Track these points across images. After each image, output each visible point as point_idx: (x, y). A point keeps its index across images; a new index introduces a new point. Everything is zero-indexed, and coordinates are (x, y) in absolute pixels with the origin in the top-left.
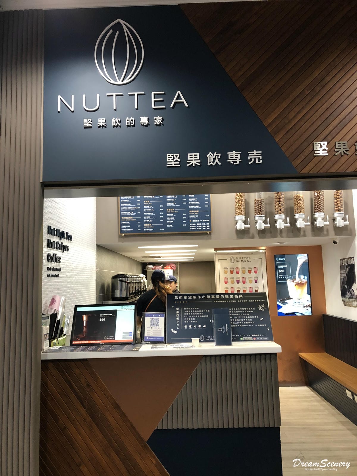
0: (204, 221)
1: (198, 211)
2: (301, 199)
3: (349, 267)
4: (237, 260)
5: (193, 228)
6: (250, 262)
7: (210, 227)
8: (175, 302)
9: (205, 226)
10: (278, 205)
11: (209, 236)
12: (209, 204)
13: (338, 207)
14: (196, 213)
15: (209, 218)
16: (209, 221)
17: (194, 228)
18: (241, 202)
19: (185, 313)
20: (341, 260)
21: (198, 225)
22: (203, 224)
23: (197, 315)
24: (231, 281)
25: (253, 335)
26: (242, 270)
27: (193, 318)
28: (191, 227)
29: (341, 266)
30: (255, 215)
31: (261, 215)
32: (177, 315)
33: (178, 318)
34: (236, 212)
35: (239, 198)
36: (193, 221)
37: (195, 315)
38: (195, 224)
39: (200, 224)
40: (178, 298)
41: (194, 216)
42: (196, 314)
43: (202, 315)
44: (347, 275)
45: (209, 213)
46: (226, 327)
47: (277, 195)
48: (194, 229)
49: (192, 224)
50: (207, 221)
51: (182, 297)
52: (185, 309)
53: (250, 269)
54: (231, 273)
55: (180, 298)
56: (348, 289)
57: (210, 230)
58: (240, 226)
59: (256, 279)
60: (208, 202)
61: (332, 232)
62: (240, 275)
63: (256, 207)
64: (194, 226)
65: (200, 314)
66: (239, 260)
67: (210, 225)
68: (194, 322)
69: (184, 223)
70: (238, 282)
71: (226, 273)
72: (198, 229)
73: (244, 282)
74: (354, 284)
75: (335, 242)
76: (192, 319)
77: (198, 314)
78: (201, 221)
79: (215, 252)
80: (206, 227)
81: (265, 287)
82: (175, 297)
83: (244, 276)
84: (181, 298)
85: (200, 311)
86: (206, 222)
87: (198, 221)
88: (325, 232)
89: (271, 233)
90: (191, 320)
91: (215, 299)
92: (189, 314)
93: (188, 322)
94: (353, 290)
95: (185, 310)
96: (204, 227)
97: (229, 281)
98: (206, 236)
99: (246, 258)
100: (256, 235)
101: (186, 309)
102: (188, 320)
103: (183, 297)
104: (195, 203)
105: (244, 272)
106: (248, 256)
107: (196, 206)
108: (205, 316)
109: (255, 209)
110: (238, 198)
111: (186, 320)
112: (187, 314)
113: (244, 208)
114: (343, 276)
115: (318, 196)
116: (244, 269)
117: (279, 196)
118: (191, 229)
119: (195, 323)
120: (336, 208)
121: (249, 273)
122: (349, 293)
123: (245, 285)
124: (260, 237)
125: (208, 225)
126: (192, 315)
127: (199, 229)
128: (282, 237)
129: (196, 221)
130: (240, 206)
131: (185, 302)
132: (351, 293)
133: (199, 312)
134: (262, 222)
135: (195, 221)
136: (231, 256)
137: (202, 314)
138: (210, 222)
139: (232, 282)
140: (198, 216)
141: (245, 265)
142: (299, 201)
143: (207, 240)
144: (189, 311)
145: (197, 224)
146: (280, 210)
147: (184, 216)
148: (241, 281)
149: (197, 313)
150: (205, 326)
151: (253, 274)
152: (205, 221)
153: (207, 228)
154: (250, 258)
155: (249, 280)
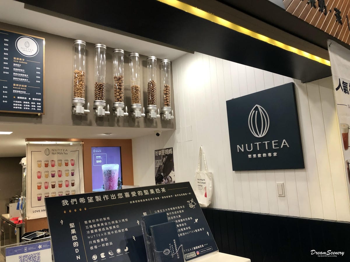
0: (34, 99)
1: (26, 86)
2: (139, 90)
3: (167, 156)
4: (53, 152)
5: (18, 106)
6: (67, 154)
7: (42, 108)
8: (65, 212)
9: (34, 106)
10: (119, 92)
11: (39, 119)
12: (41, 80)
13: (167, 102)
14: (23, 87)
15: (41, 97)
16: (40, 100)
17: (20, 106)
18: (81, 82)
19: (88, 230)
20: (155, 151)
21: (26, 104)
22: (32, 103)
23: (110, 231)
24: (45, 175)
25: (195, 248)
26: (58, 163)
27: (103, 237)
28: (14, 105)
29: (156, 157)
30: (96, 99)
31: (103, 100)
32: (73, 237)
33: (76, 244)
34: (75, 93)
35: (80, 78)
36: (18, 98)
37: (107, 231)
38: (20, 102)
39: (29, 103)
40: (69, 202)
41: (20, 91)
42: (107, 229)
43: (117, 229)
44: (163, 164)
45: (41, 91)
46: (174, 246)
47: (118, 82)
48: (18, 108)
49: (16, 102)
50: (38, 99)
51: (75, 200)
52: (86, 222)
53: (67, 162)
54: (45, 167)
55: (73, 203)
56: (165, 177)
57: (42, 111)
58: (79, 109)
59: (73, 172)
60: (40, 77)
61: (159, 124)
62: (56, 169)
63: (96, 91)
64: (19, 105)
65: (114, 227)
66: (55, 152)
67: (42, 105)
68: (107, 244)
69: (5, 99)
70: (53, 176)
71: (40, 166)
72: (24, 108)
73: (60, 176)
74: (172, 171)
75: (158, 135)
76: (102, 240)
77: (111, 228)
78: (30, 99)
79: (27, 143)
80: (36, 108)
81: (81, 179)
82: (63, 201)
83: (60, 168)
84: (75, 202)
85: (113, 222)
86: (36, 102)
87: (26, 98)
88: (155, 124)
89: (108, 121)
90: (101, 243)
91: (131, 198)
92: (96, 231)
93: (96, 247)
94: (171, 177)
95: (86, 225)
96: (33, 108)
97: (43, 175)
98: (35, 119)
99: (62, 150)
100: (94, 122)
101: (88, 222)
102: (97, 244)
103: (78, 201)
104: (22, 75)
105: (60, 165)
106: (65, 148)
107: (23, 79)
108: (123, 230)
109: (95, 93)
110: (78, 78)
111: (93, 245)
112: (92, 231)
113: (84, 90)
114: (159, 165)
115: (152, 89)
116: (60, 162)
117: (120, 84)
118: (14, 107)
119: (109, 246)
120: (165, 103)
121: (66, 166)
122: (165, 180)
123: (60, 179)
124: (98, 125)
125: (39, 105)
126: (100, 233)
127: (27, 108)
128: (119, 126)
129: (23, 98)
130: (80, 88)
131: (83, 210)
132: (168, 180)
133: (112, 225)
134: (102, 108)
135: (21, 98)
136: (47, 147)
137: (118, 226)
138: (42, 102)
139: (47, 176)
140: (25, 92)
141: (61, 157)
142: (137, 91)
143: (36, 123)
144: (95, 226)
145: (24, 102)
146: (121, 98)
147: (5, 90)
148: (56, 175)
149: (108, 226)
150: (127, 249)
151: (70, 167)
152: (36, 99)
153: (38, 109)
154: (66, 150)
155: (66, 173)
